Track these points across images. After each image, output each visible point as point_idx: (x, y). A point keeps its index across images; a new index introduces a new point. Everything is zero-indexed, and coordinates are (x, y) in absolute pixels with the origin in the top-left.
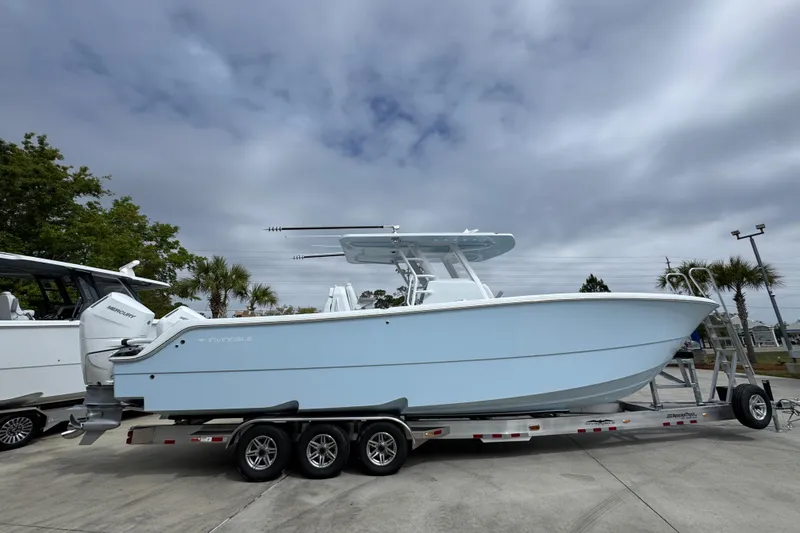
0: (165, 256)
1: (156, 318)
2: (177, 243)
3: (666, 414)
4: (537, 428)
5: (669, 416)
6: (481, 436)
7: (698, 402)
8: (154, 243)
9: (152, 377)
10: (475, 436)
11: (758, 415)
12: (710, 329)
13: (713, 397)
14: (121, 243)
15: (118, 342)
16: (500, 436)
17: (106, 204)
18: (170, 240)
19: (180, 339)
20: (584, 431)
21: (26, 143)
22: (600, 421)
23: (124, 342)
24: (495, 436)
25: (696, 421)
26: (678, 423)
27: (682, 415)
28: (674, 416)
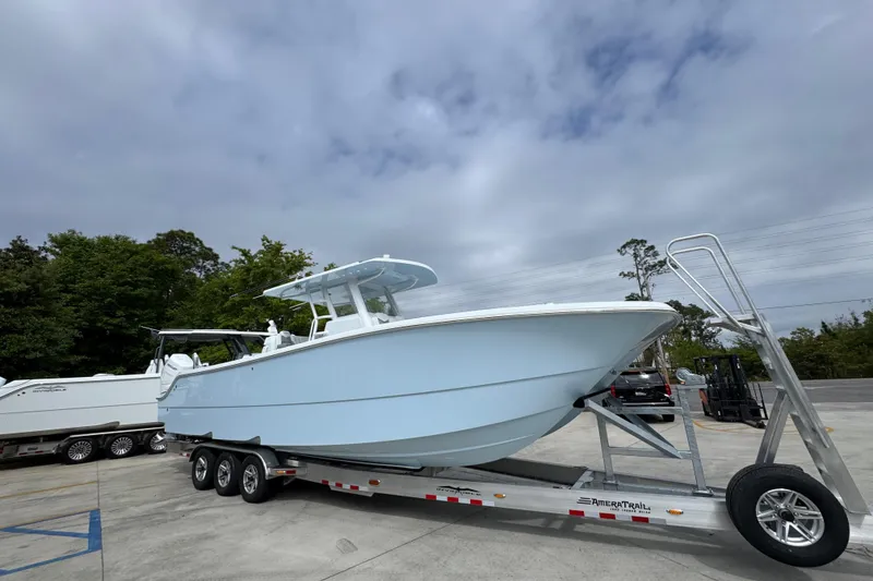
4: (376, 483)
5: (584, 501)
6: (328, 482)
9: (167, 409)
16: (341, 486)
22: (459, 489)
24: (337, 485)
25: (645, 520)
26: (602, 515)
27: (614, 504)
28: (595, 501)
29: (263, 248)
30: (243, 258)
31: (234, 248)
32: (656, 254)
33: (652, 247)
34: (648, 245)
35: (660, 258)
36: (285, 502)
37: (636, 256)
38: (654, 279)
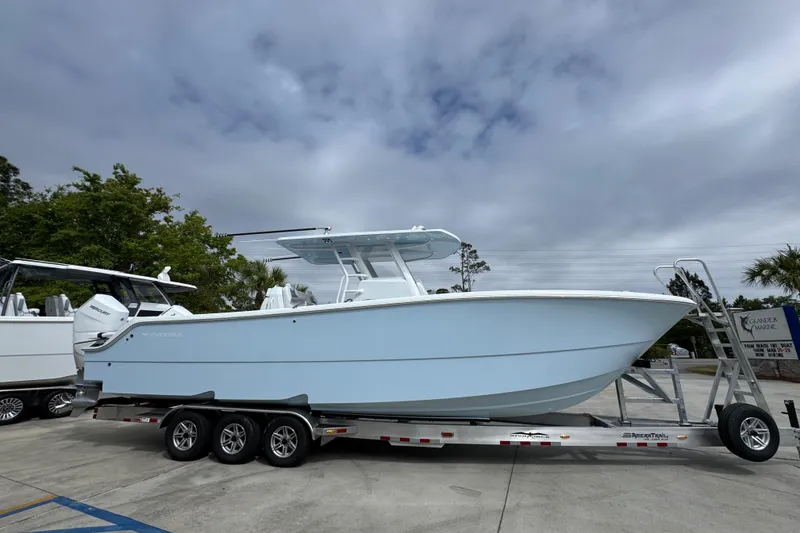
0: (226, 261)
1: (130, 315)
2: (234, 250)
3: (622, 433)
4: (450, 435)
5: (627, 435)
6: (389, 438)
7: (682, 421)
8: (216, 250)
9: (109, 364)
10: (382, 437)
11: (756, 443)
12: (711, 333)
13: (708, 416)
14: (184, 252)
15: (95, 335)
16: (408, 440)
17: (178, 217)
18: (229, 247)
19: (131, 333)
20: (508, 442)
21: (115, 173)
22: (530, 434)
23: (100, 335)
24: (402, 440)
25: (666, 444)
26: (639, 444)
27: (646, 435)
28: (634, 435)
29: (113, 177)
30: (88, 184)
31: (76, 169)
32: (476, 257)
33: (475, 251)
34: (472, 249)
35: (479, 261)
36: (327, 462)
37: (463, 256)
38: (474, 277)
